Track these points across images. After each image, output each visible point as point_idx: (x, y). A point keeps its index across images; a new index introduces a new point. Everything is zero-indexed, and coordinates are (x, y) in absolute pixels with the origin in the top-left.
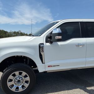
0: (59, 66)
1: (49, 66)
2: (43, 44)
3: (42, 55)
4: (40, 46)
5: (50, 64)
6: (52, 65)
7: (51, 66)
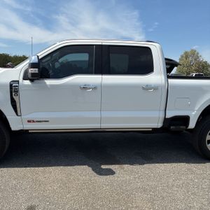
0: (48, 121)
1: (29, 121)
2: (18, 81)
3: (15, 101)
4: (11, 85)
5: (31, 117)
6: (35, 120)
7: (34, 122)
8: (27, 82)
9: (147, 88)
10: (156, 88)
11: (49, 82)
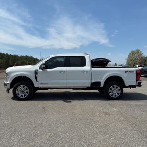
2: (37, 70)
5: (42, 82)
8: (41, 70)
9: (83, 71)
10: (87, 71)
11: (48, 70)
